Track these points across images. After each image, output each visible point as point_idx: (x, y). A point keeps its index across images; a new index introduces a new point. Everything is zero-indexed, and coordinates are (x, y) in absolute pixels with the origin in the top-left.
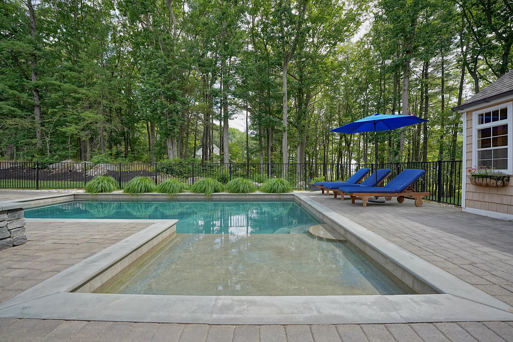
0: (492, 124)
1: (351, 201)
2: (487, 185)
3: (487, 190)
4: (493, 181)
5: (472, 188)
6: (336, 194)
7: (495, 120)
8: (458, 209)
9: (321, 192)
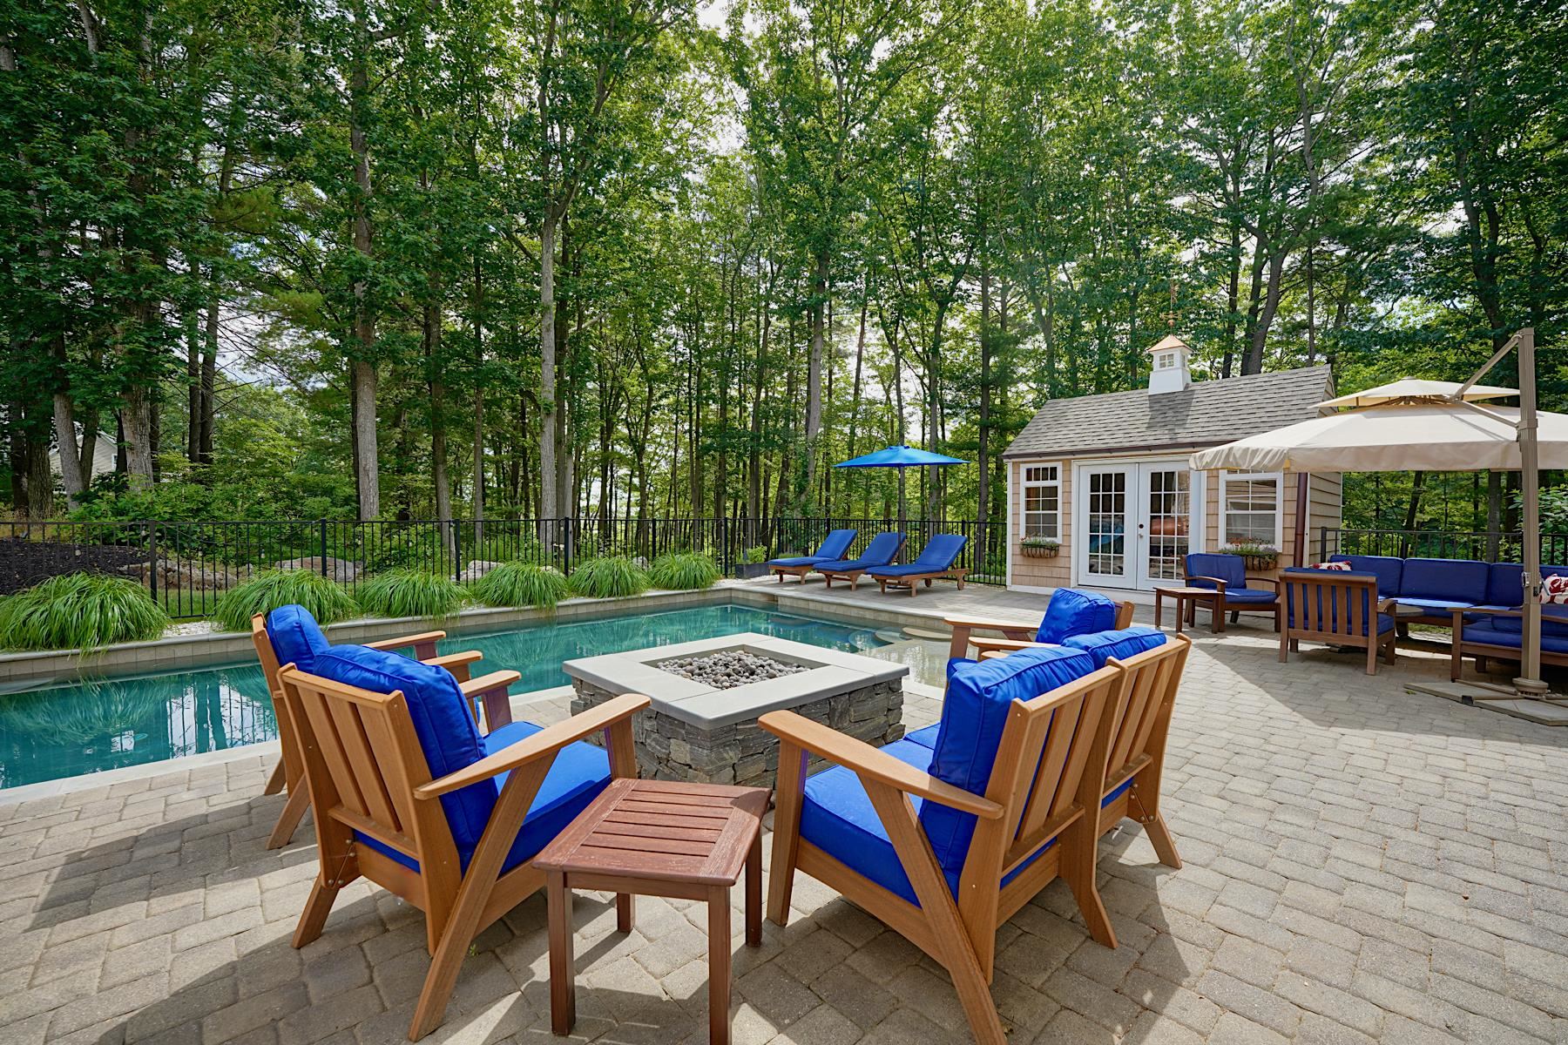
0: (1041, 484)
1: (824, 585)
2: (1041, 556)
3: (1036, 560)
4: (1047, 552)
5: (1019, 559)
6: (829, 578)
7: (1045, 479)
8: (1001, 590)
9: (778, 577)
